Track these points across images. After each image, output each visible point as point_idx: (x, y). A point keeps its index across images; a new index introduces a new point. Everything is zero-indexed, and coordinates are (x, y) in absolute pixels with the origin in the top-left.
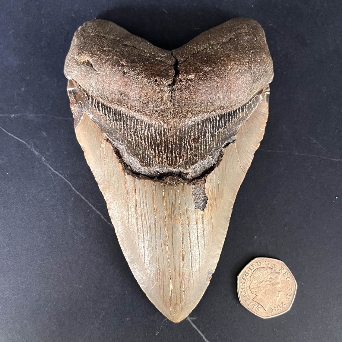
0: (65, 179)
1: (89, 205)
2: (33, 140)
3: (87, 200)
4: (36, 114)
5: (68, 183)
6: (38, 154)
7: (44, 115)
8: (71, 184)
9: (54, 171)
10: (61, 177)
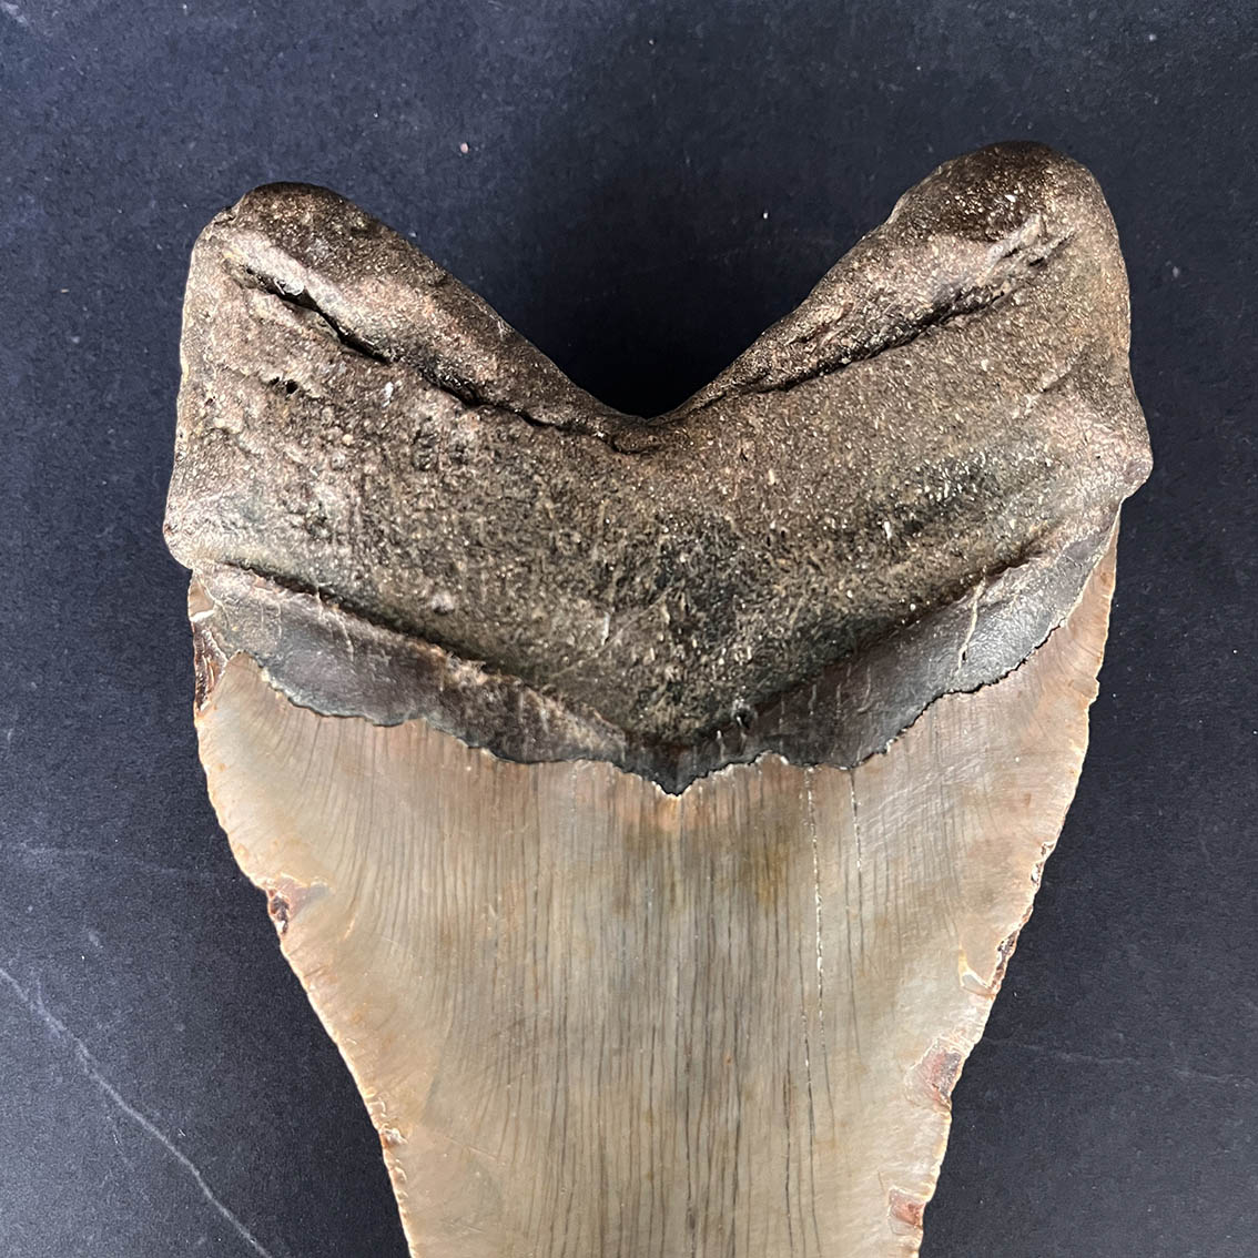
0: (173, 1148)
2: (41, 962)
3: (264, 1247)
4: (61, 846)
5: (186, 1167)
6: (62, 1028)
7: (96, 855)
8: (197, 1173)
9: (126, 1108)
10: (155, 1141)
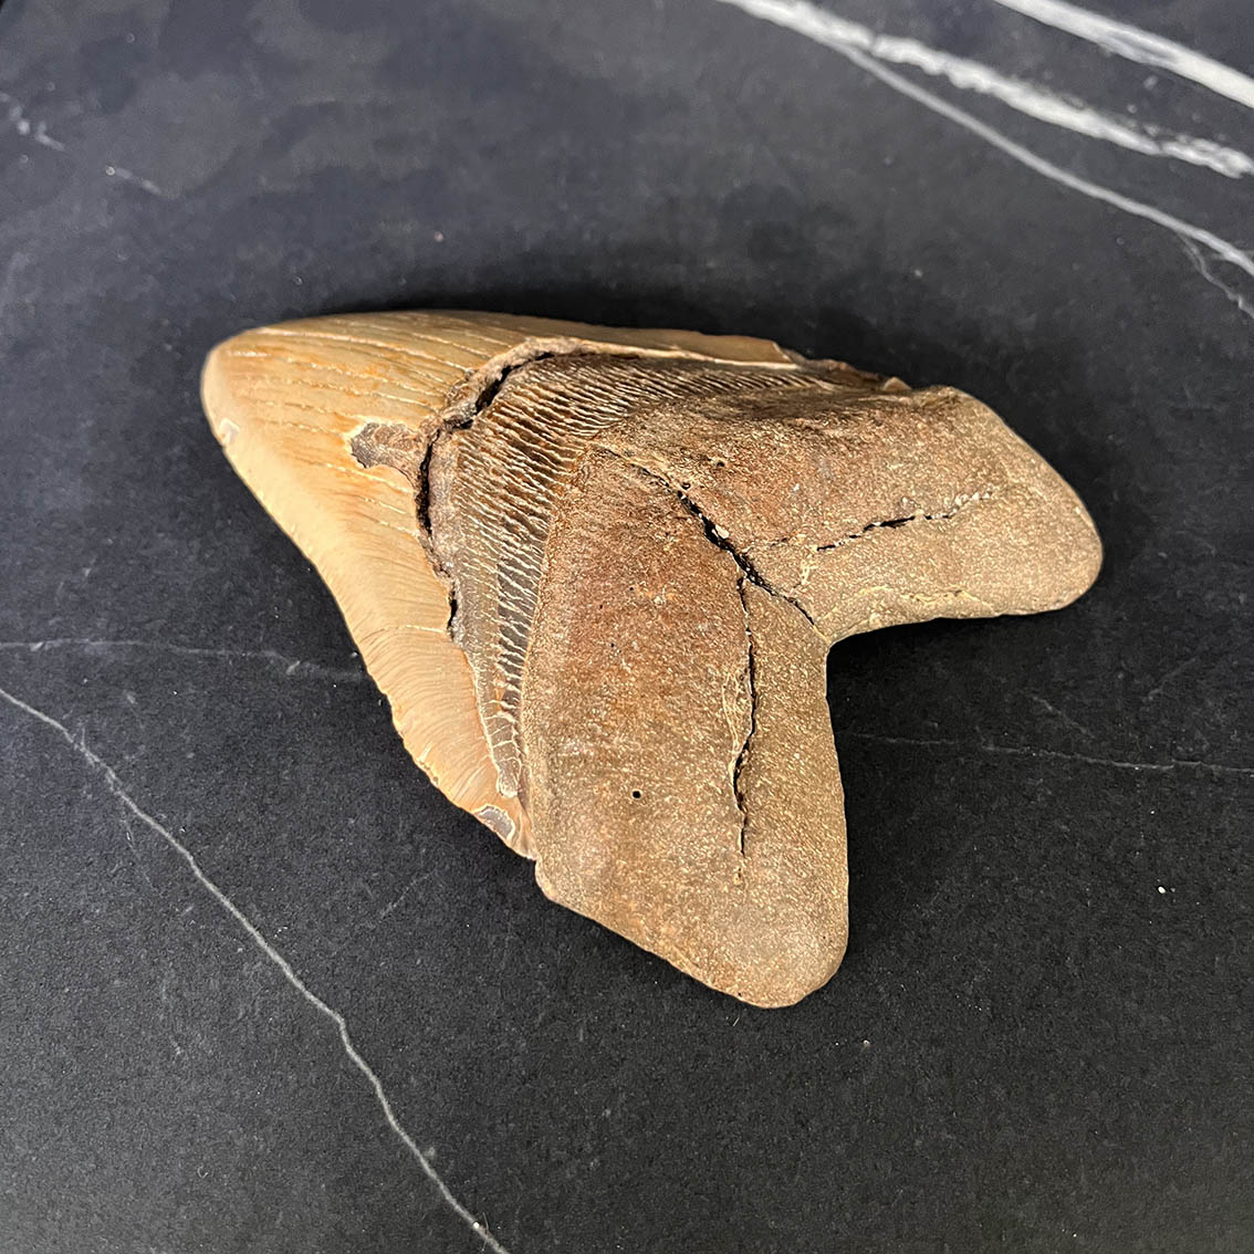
0: (173, 841)
1: (245, 930)
2: (88, 716)
3: (240, 911)
4: (116, 639)
5: (182, 855)
6: (97, 760)
7: (139, 643)
8: (191, 859)
9: (140, 814)
10: (161, 836)
